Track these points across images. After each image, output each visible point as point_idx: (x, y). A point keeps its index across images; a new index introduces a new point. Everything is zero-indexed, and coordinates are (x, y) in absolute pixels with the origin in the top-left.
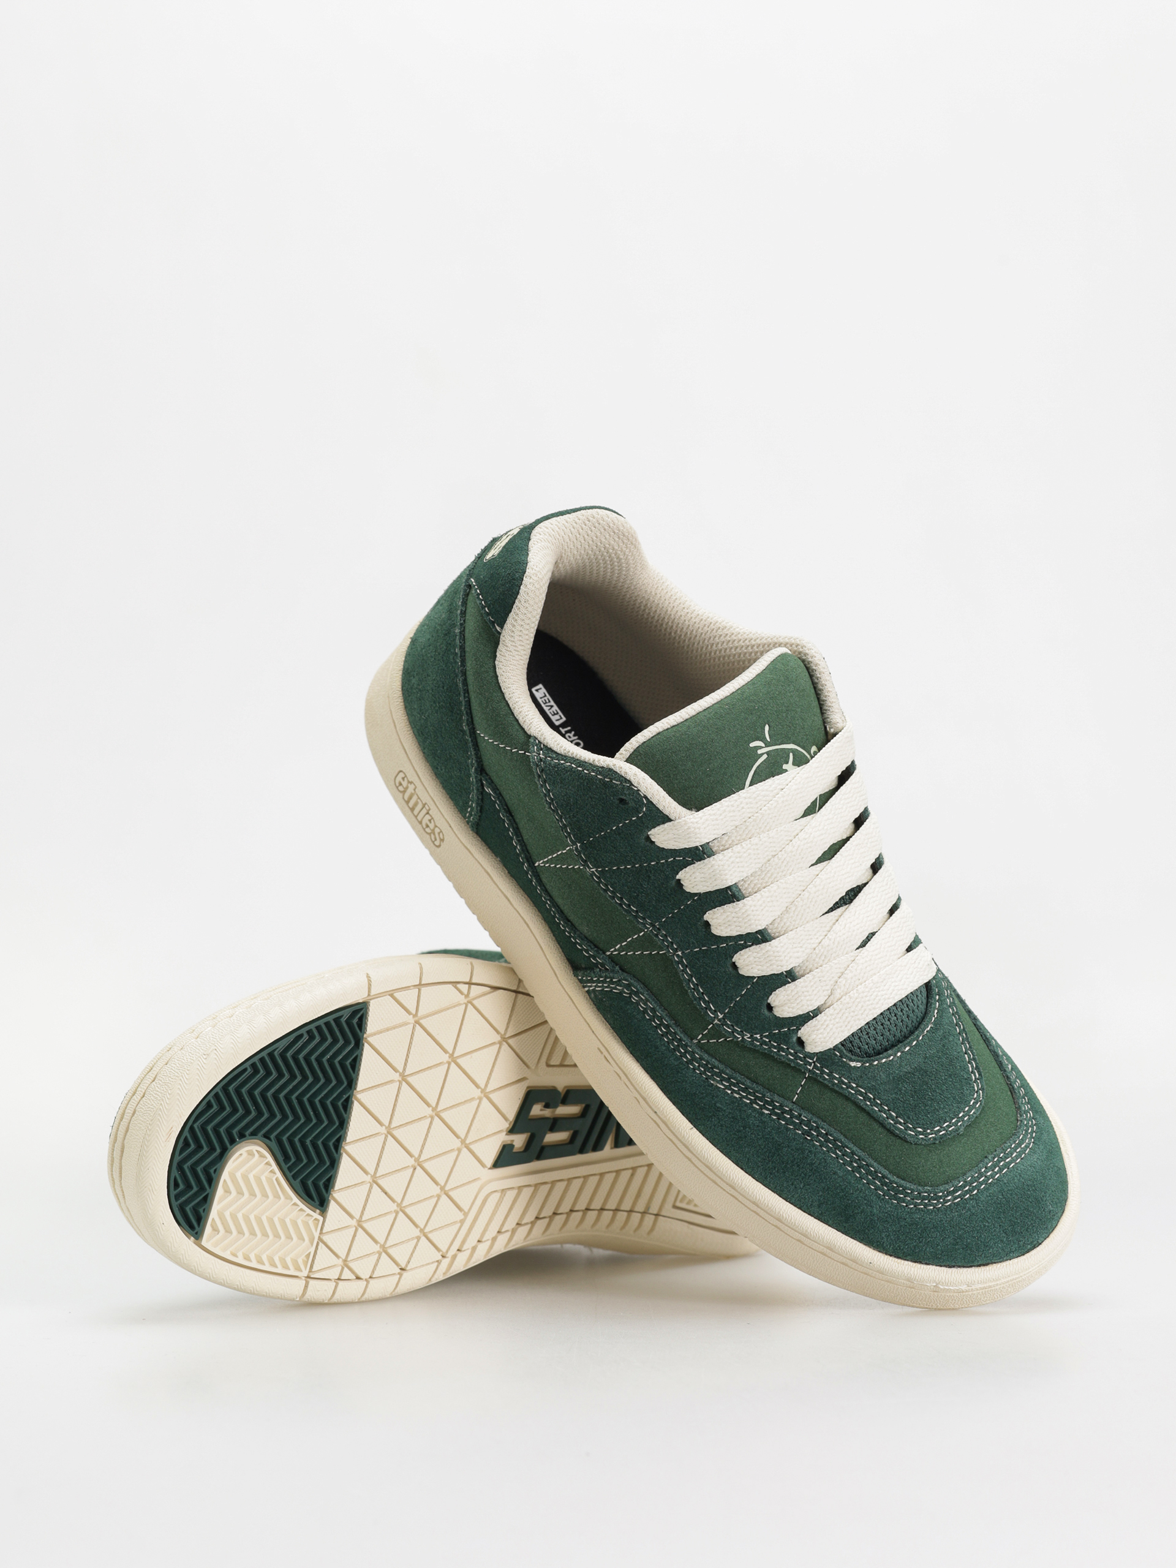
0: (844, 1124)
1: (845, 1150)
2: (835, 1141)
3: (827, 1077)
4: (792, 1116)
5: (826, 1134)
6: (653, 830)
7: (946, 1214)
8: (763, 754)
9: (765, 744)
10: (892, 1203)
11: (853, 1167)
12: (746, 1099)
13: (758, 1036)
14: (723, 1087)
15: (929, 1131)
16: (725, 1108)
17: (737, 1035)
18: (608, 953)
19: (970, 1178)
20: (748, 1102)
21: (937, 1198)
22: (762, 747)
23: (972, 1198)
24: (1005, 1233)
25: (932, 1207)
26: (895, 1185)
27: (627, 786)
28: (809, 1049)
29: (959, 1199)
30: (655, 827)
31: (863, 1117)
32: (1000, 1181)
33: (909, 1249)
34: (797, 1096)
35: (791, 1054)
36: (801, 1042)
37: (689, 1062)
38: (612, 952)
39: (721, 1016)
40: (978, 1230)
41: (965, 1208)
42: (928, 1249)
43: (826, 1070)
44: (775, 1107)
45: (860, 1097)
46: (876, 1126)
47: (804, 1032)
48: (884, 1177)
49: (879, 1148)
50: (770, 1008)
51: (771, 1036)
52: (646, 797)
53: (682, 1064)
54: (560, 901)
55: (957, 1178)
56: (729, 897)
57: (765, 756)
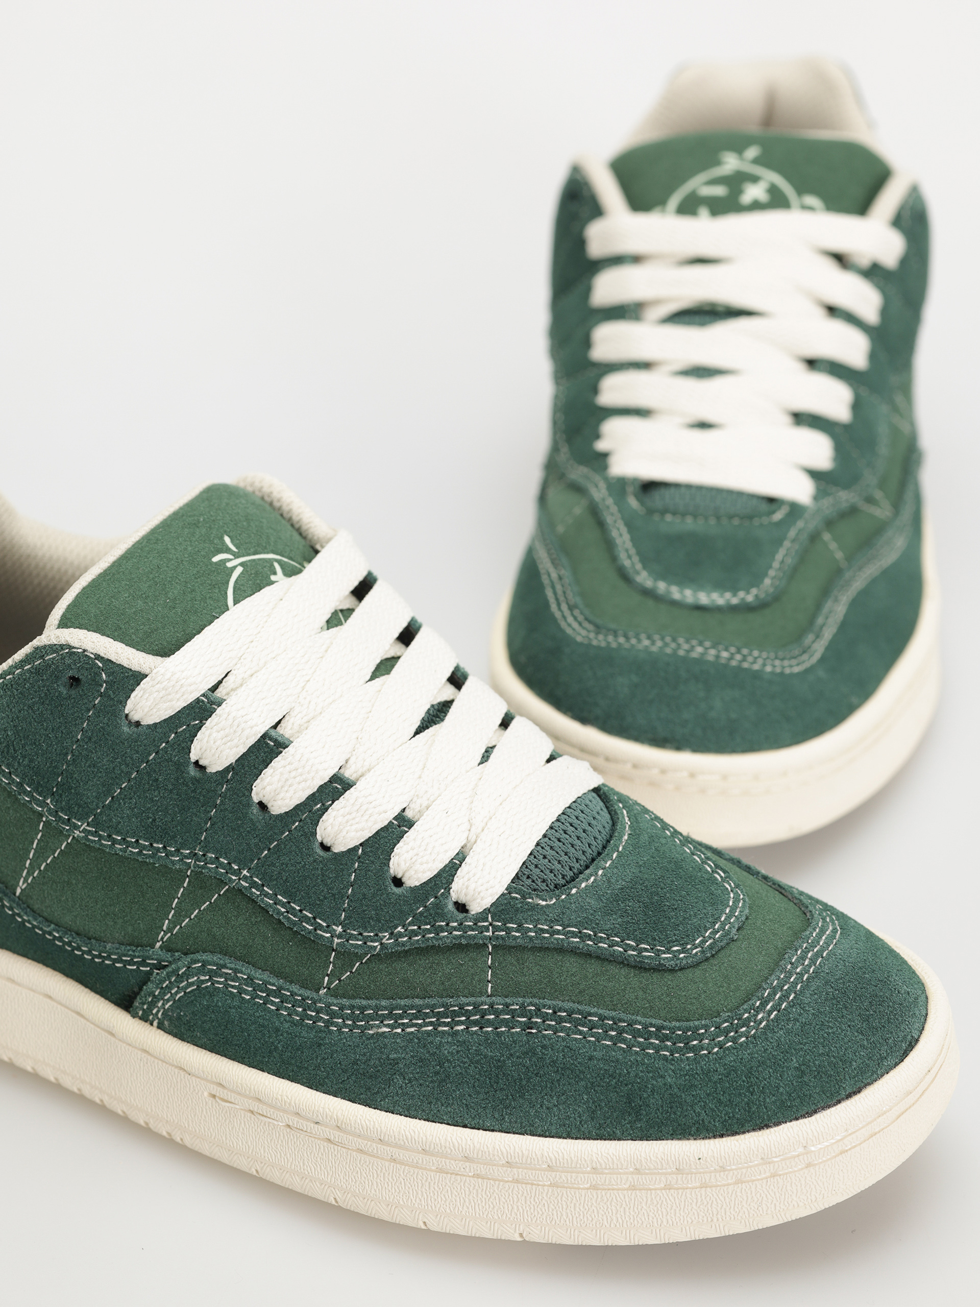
0: (570, 988)
1: (590, 1021)
2: (570, 1016)
3: (517, 934)
4: (497, 1013)
5: (555, 1012)
6: (129, 702)
7: (767, 1039)
8: (235, 567)
9: (234, 555)
10: (688, 1058)
11: (611, 1038)
12: (425, 1026)
13: (400, 929)
14: (387, 1030)
15: (689, 947)
16: (403, 1056)
17: (372, 944)
18: (158, 944)
19: (776, 982)
20: (430, 1028)
21: (746, 1023)
22: (231, 560)
23: (792, 1005)
24: (862, 1033)
25: (743, 1039)
26: (680, 1033)
27: (67, 653)
28: (476, 908)
29: (775, 1013)
30: (129, 697)
31: (593, 967)
32: (820, 973)
33: (742, 1110)
34: (490, 985)
35: (455, 929)
36: (461, 907)
37: (328, 1023)
38: (162, 938)
39: (339, 929)
40: (822, 1044)
41: (789, 1020)
42: (768, 1100)
43: (511, 925)
44: (468, 1014)
45: (575, 940)
46: (613, 969)
47: (460, 888)
48: (659, 1029)
49: (633, 996)
50: (398, 882)
51: (417, 920)
52: (98, 657)
53: (321, 1031)
54: (67, 919)
55: (759, 987)
56: (272, 750)
57: (240, 570)
